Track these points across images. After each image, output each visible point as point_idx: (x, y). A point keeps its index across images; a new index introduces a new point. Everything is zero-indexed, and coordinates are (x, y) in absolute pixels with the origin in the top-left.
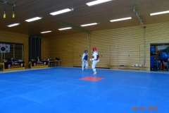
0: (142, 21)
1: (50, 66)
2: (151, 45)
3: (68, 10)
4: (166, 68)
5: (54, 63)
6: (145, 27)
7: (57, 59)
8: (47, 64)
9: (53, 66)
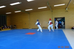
0: (51, 9)
1: (11, 29)
2: (55, 18)
4: (61, 27)
5: (13, 27)
6: (52, 11)
7: (14, 25)
8: (10, 28)
9: (13, 29)
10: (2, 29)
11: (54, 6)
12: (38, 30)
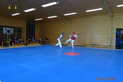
0: (111, 11)
2: (117, 29)
3: (54, 3)
5: (44, 41)
9: (44, 44)
10: (29, 43)
11: (118, 6)
12: (57, 45)
